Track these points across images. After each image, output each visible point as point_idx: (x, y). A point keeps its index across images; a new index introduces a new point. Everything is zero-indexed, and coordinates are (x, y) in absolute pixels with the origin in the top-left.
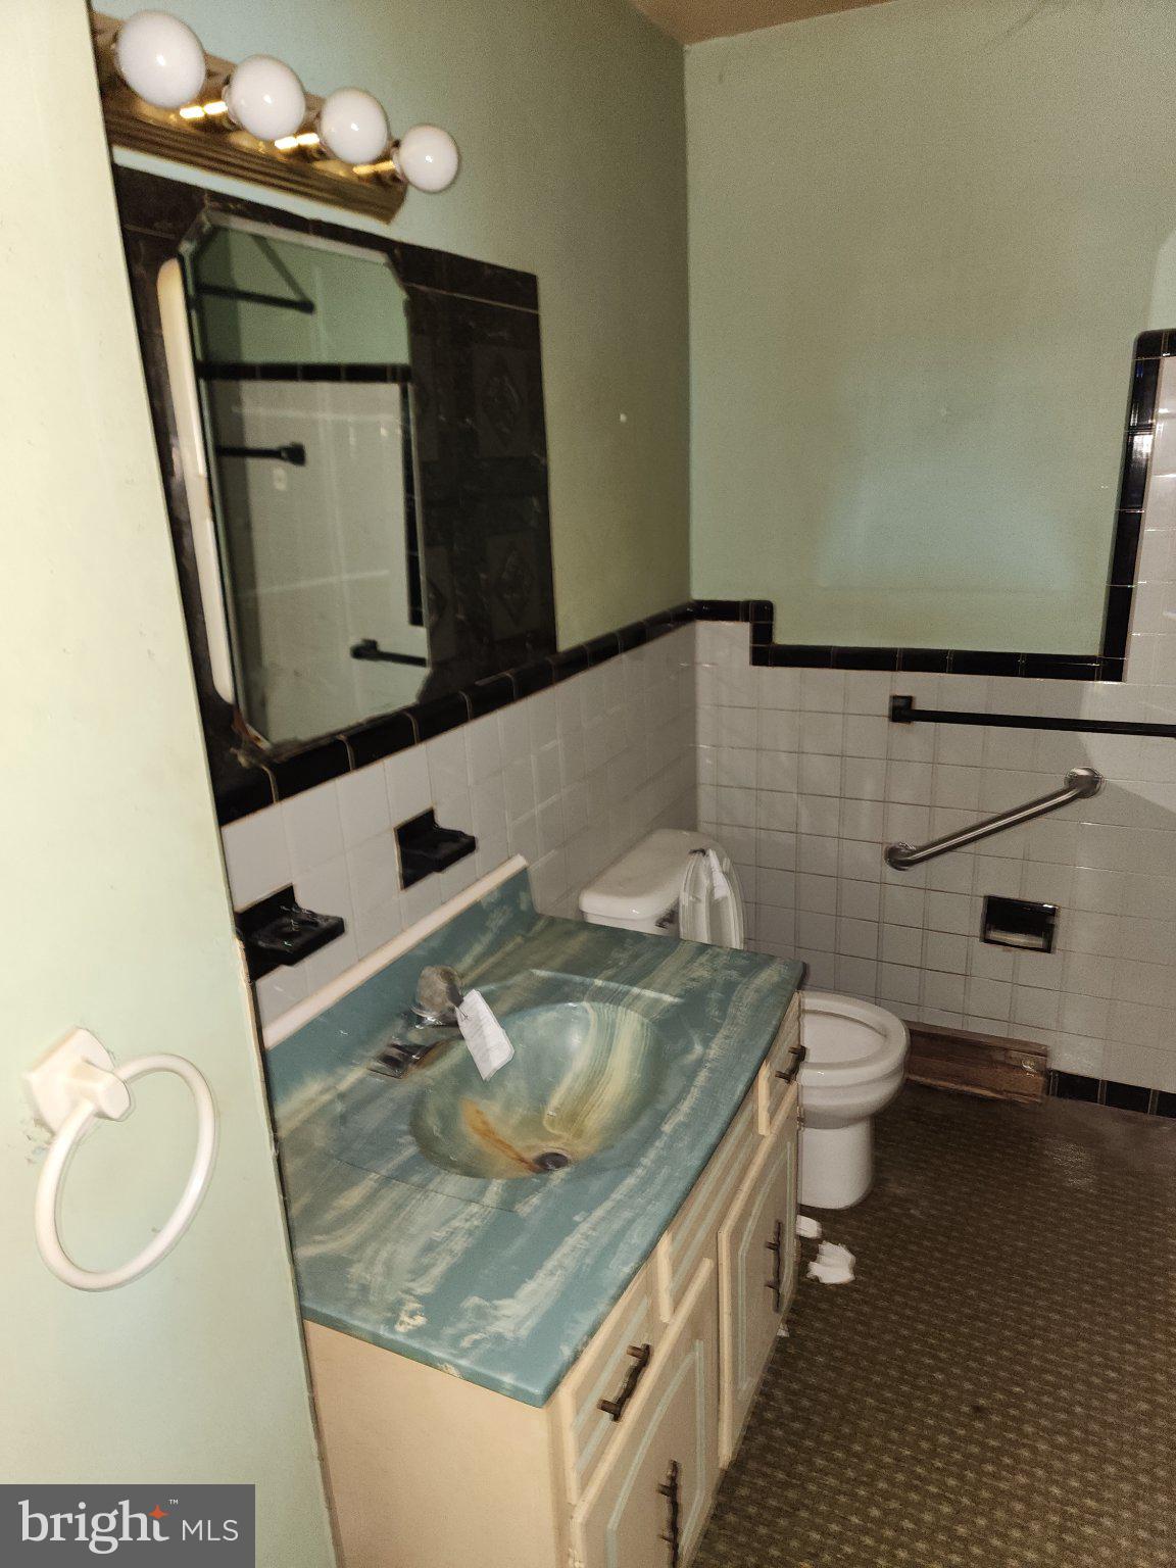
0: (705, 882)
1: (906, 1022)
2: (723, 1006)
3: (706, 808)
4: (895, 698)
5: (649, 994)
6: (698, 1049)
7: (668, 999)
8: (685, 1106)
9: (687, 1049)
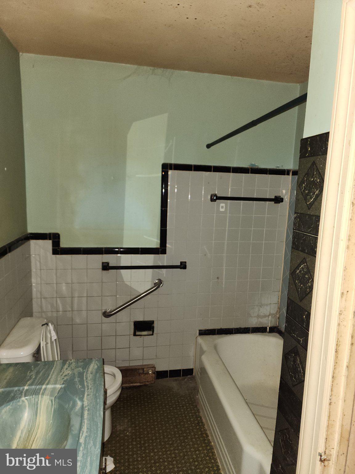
0: (49, 336)
1: (119, 368)
2: (82, 382)
3: (35, 308)
4: (103, 263)
5: (50, 386)
6: (79, 403)
7: (59, 386)
8: (85, 429)
9: (75, 404)
